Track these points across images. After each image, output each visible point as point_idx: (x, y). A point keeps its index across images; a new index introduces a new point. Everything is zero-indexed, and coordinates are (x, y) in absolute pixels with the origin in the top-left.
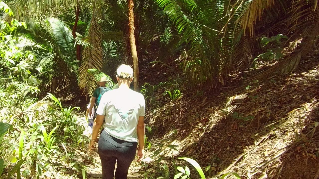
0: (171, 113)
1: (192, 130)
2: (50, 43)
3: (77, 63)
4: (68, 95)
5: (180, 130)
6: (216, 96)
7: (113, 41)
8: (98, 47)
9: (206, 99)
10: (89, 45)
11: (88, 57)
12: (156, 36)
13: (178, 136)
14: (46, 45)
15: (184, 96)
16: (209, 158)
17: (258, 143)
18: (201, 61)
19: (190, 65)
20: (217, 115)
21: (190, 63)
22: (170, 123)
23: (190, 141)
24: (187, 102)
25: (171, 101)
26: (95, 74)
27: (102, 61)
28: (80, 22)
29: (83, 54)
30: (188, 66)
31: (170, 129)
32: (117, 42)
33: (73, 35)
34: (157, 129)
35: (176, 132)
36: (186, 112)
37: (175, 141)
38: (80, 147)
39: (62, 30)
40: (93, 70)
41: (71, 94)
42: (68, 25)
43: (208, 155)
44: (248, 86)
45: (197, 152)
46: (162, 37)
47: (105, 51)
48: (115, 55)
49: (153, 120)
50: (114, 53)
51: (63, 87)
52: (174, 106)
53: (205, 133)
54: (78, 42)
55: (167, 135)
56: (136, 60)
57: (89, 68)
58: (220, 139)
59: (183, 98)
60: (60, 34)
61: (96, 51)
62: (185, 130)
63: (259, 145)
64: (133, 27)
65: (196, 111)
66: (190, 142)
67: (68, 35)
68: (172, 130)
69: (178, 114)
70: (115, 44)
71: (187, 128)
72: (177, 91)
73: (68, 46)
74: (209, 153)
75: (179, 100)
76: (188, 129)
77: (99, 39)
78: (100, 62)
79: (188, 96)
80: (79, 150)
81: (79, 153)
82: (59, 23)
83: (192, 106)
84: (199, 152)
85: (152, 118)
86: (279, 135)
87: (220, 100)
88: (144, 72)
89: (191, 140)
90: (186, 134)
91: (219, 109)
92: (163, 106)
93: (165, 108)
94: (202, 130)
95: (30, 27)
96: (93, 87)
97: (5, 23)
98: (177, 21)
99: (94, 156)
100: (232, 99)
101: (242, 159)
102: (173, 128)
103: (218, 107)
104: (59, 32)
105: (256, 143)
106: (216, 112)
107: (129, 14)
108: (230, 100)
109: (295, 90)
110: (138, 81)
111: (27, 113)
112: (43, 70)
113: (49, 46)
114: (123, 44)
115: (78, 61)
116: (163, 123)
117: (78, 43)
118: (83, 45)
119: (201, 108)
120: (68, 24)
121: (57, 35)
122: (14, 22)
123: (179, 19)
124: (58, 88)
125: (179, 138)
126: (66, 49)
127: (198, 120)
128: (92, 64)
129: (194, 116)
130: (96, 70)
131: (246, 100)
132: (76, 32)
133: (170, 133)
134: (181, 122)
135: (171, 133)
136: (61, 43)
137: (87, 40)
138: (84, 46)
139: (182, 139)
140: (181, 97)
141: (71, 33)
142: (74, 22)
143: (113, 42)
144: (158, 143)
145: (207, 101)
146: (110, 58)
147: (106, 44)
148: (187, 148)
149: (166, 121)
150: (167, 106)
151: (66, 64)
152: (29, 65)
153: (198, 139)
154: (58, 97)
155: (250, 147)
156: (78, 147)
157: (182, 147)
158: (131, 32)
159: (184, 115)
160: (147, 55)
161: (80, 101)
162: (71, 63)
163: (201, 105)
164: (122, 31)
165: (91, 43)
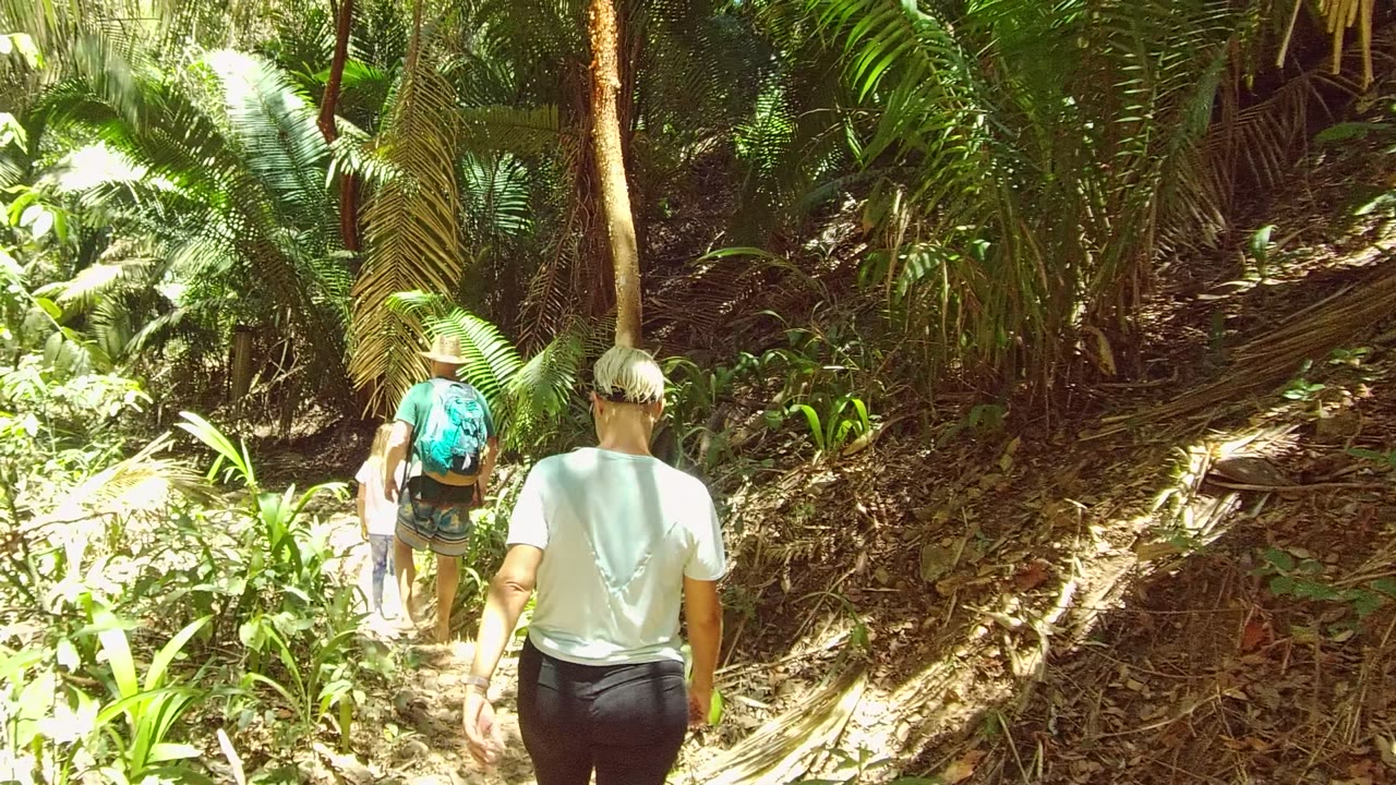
0: (824, 522)
2: (213, 167)
3: (343, 262)
4: (304, 411)
5: (884, 621)
6: (1071, 432)
7: (508, 157)
8: (438, 187)
9: (1013, 446)
10: (399, 174)
11: (393, 232)
12: (707, 136)
13: (871, 654)
14: (196, 176)
15: (888, 431)
18: (986, 244)
19: (928, 265)
20: (1102, 546)
21: (926, 256)
22: (823, 578)
23: (951, 691)
24: (907, 462)
25: (818, 454)
26: (426, 314)
27: (462, 253)
28: (355, 69)
29: (366, 219)
30: (920, 273)
31: (823, 614)
32: (530, 161)
33: (321, 128)
34: (750, 612)
36: (910, 517)
37: (859, 686)
38: (334, 722)
39: (272, 108)
40: (417, 296)
41: (317, 408)
42: (301, 86)
44: (1302, 383)
45: (1015, 775)
47: (476, 206)
48: (521, 223)
50: (517, 213)
51: (281, 373)
52: (832, 485)
53: (1049, 658)
54: (346, 161)
55: (807, 646)
56: (629, 241)
57: (397, 288)
58: (1152, 701)
59: (880, 441)
60: (262, 124)
61: (432, 205)
62: (909, 625)
64: (610, 78)
65: (965, 517)
66: (951, 698)
67: (302, 131)
68: (838, 618)
69: (863, 525)
70: (522, 171)
71: (921, 611)
72: (850, 404)
73: (301, 180)
75: (862, 452)
76: (931, 620)
77: (444, 143)
78: (448, 253)
79: (911, 429)
80: (329, 738)
81: (328, 764)
82: (261, 75)
83: (942, 485)
84: (1026, 776)
87: (1102, 454)
88: (659, 304)
89: (960, 690)
90: (923, 649)
91: (1116, 515)
92: (773, 478)
93: (783, 490)
94: (1021, 636)
95: (112, 90)
98: (855, 30)
99: (414, 766)
102: (840, 610)
103: (1107, 502)
104: (258, 115)
106: (1096, 529)
107: (592, 13)
108: (1194, 466)
111: (46, 530)
112: (195, 295)
113: (212, 184)
114: (560, 171)
115: (348, 254)
116: (780, 579)
117: (346, 169)
118: (368, 176)
119: (995, 498)
120: (301, 81)
121: (249, 131)
123: (866, 20)
124: (257, 377)
125: (883, 668)
126: (289, 197)
127: (988, 568)
128: (412, 265)
129: (960, 546)
130: (433, 295)
131: (1302, 471)
132: (336, 118)
133: (823, 635)
134: (882, 575)
135: (831, 638)
136: (268, 166)
137: (387, 149)
138: (374, 179)
139: (896, 680)
140: (871, 432)
141: (314, 123)
142: (329, 71)
143: (513, 163)
144: (758, 689)
145: (1022, 457)
146: (496, 237)
147: (479, 172)
148: (942, 740)
149: (799, 564)
150: (794, 483)
151: (293, 270)
152: (127, 274)
153: (1002, 689)
154: (257, 420)
156: (325, 720)
157: (905, 727)
158: (600, 104)
159: (898, 535)
160: (668, 221)
161: (358, 443)
162: (316, 262)
163: (989, 480)
164: (555, 109)
165: (406, 166)
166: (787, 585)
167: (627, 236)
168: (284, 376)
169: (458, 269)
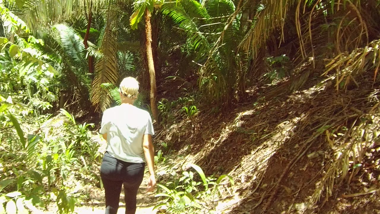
0: (187, 129)
1: (205, 145)
2: (58, 54)
3: (89, 76)
4: (79, 111)
5: (195, 145)
6: (230, 112)
7: (128, 52)
8: (112, 59)
9: (221, 114)
10: (103, 56)
11: (102, 70)
12: (177, 45)
13: (191, 151)
14: (54, 55)
15: (201, 113)
16: (216, 168)
17: (254, 152)
18: (216, 77)
19: (205, 82)
20: (227, 130)
21: (205, 80)
22: (186, 139)
24: (203, 118)
25: (188, 117)
26: (109, 89)
27: (117, 74)
28: (92, 30)
29: (96, 67)
31: (184, 144)
32: (134, 53)
33: (84, 44)
34: (172, 145)
35: (190, 147)
36: (201, 128)
37: (189, 155)
39: (72, 38)
40: (107, 84)
41: (81, 111)
42: (78, 33)
43: (216, 166)
44: (256, 103)
45: (207, 164)
46: (183, 47)
47: (120, 62)
48: (131, 66)
49: (170, 137)
50: (131, 64)
52: (190, 123)
53: (215, 147)
55: (182, 150)
56: (154, 74)
57: (102, 82)
59: (199, 114)
60: (69, 42)
61: (111, 64)
62: (198, 145)
63: (255, 154)
64: (150, 39)
65: (210, 127)
66: (202, 156)
67: (79, 44)
68: (187, 145)
69: (194, 130)
70: (132, 55)
71: (201, 143)
72: (193, 107)
73: (79, 56)
74: (216, 164)
75: (196, 117)
76: (202, 145)
77: (114, 50)
78: (115, 74)
79: (204, 112)
82: (69, 31)
83: (208, 122)
84: (208, 164)
85: (168, 135)
86: (270, 145)
88: (162, 86)
89: (203, 154)
90: (200, 149)
91: (230, 125)
92: (179, 122)
93: (181, 124)
94: (212, 144)
96: (107, 103)
97: (22, 40)
100: (241, 114)
101: (240, 166)
103: (230, 123)
104: (68, 40)
105: (253, 152)
106: (227, 127)
107: (146, 25)
108: (239, 116)
109: (292, 106)
110: (155, 97)
113: (58, 57)
114: (140, 55)
115: (90, 74)
116: (178, 139)
117: (90, 54)
118: (96, 57)
119: (216, 123)
120: (78, 31)
121: (66, 44)
122: (31, 39)
124: (66, 103)
126: (76, 60)
127: (211, 135)
128: (106, 77)
129: (208, 132)
130: (111, 84)
131: (252, 116)
132: (88, 41)
133: (184, 148)
134: (195, 138)
135: (186, 148)
136: (70, 53)
137: (101, 50)
139: (195, 154)
140: (197, 113)
141: (82, 42)
142: (86, 30)
145: (221, 117)
146: (125, 70)
147: (121, 53)
148: (199, 162)
149: (182, 137)
150: (183, 123)
151: (77, 78)
153: (209, 153)
155: (248, 156)
156: (95, 161)
157: (195, 161)
158: (148, 45)
159: (199, 131)
160: (167, 66)
161: (92, 119)
162: (83, 76)
163: (215, 121)
164: (139, 42)
165: (105, 54)
166: (179, 140)
167: (153, 73)
168: (73, 103)
169: (117, 78)
